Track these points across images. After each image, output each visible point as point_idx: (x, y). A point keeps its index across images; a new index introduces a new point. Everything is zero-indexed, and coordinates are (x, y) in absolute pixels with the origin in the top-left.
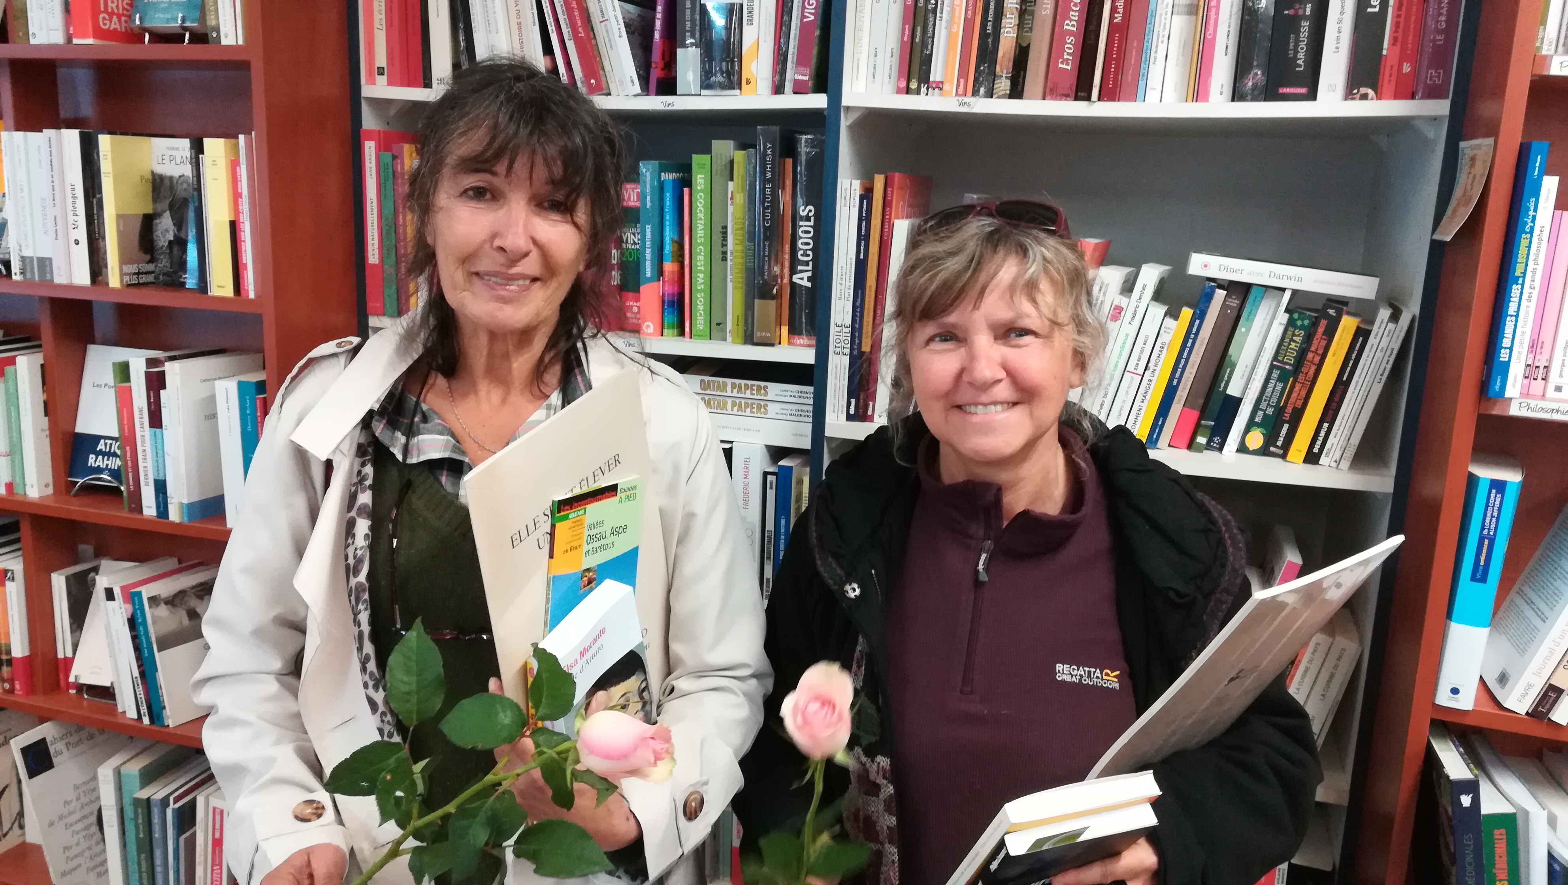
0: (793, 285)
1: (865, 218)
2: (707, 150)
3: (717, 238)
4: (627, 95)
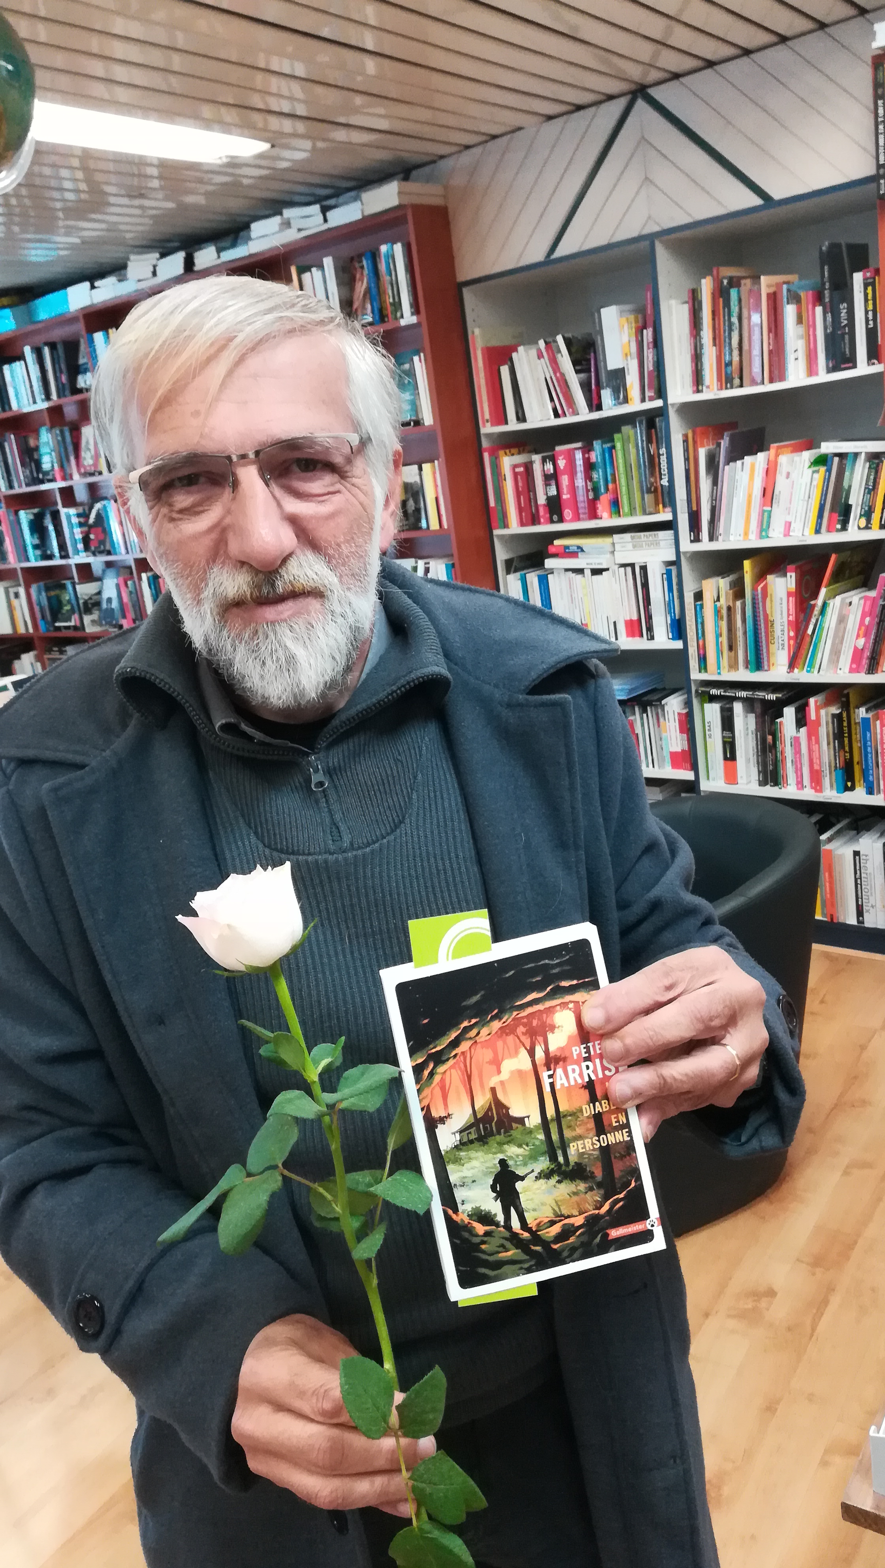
0: (662, 485)
1: (686, 450)
2: (620, 432)
3: (629, 469)
4: (585, 415)
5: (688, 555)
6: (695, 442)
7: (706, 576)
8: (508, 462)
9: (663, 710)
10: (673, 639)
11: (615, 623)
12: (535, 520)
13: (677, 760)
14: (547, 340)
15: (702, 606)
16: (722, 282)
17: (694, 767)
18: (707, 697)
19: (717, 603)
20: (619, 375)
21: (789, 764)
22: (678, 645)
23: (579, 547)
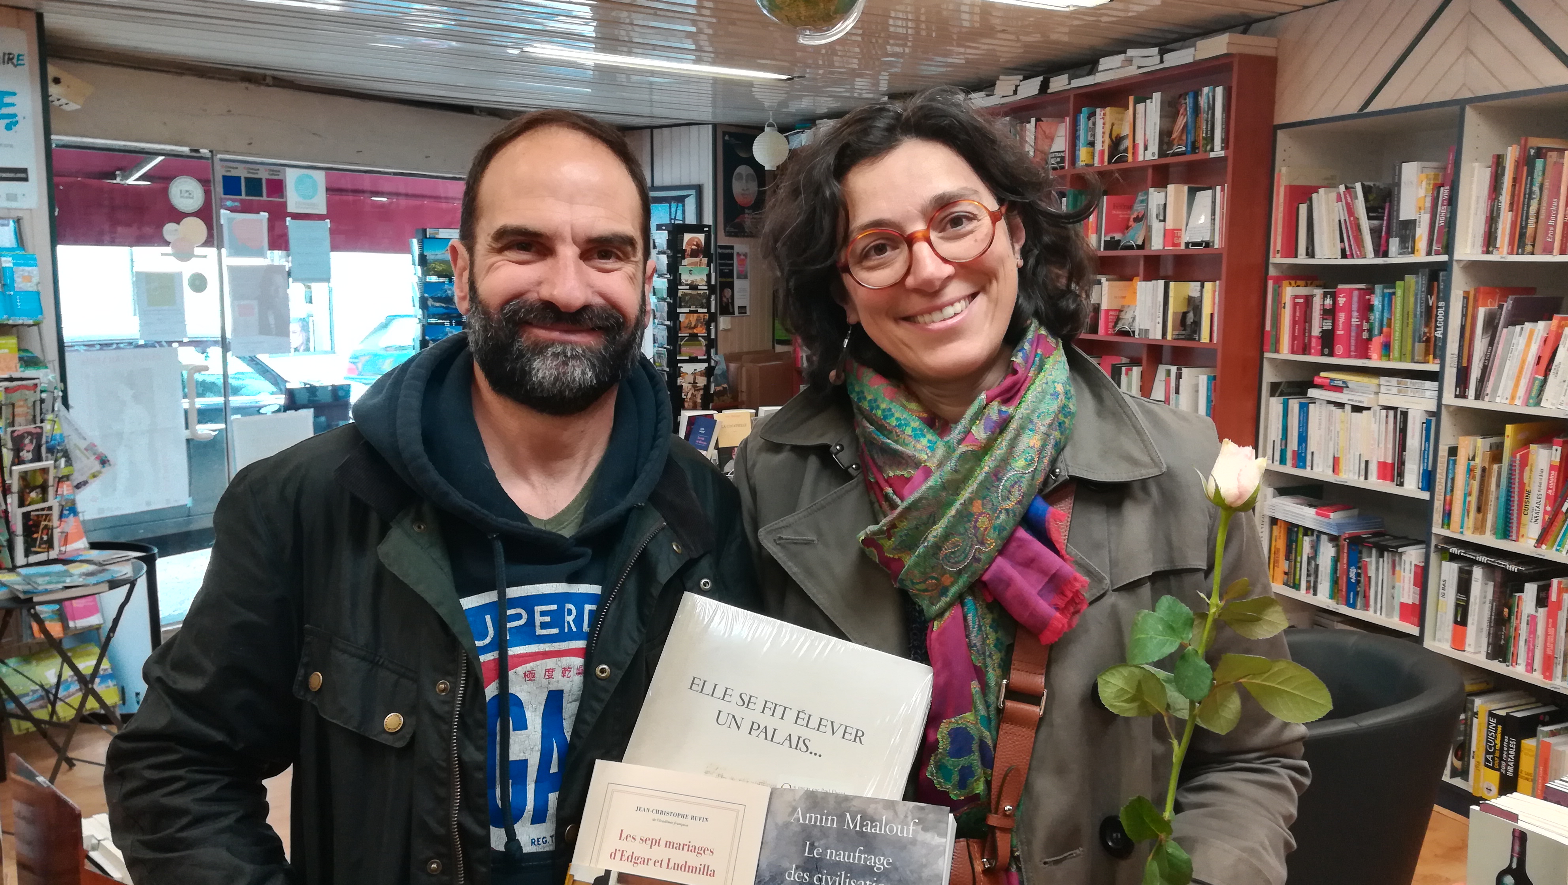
0: (1434, 337)
1: (1465, 307)
2: (1402, 279)
3: (1406, 316)
4: (1371, 259)
5: (1451, 409)
6: (1476, 300)
7: (1468, 433)
8: (1289, 292)
9: (1401, 559)
10: (1422, 489)
11: (1367, 462)
12: (1305, 349)
13: (1406, 611)
14: (1349, 185)
15: (1455, 462)
16: (1529, 152)
17: (1422, 625)
18: (1448, 555)
19: (1472, 463)
20: (1409, 226)
21: (1522, 643)
22: (1426, 496)
23: (1344, 382)
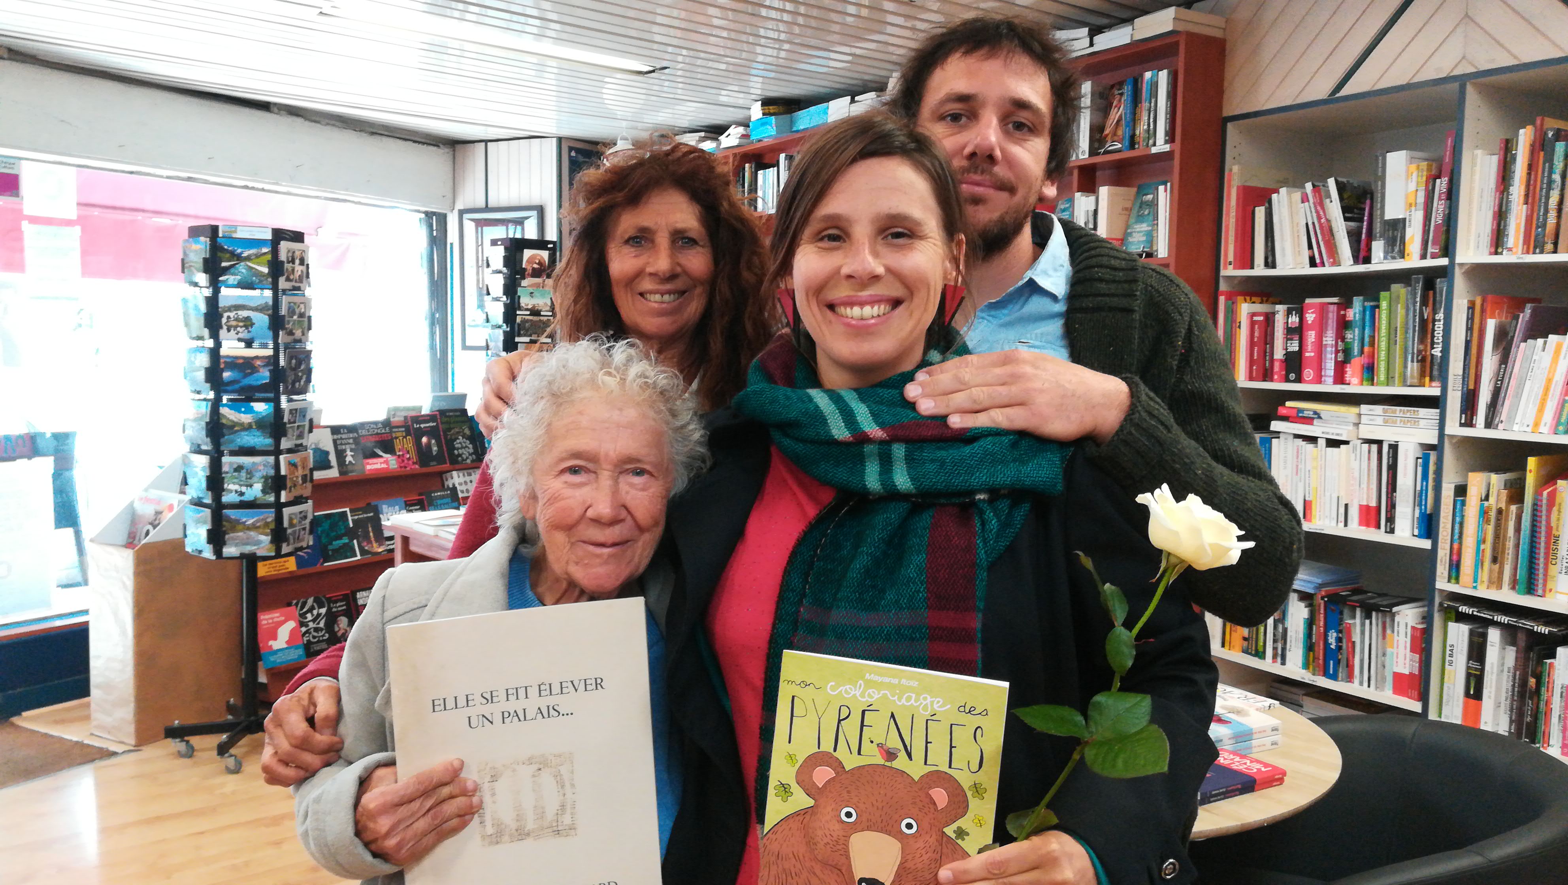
0: (1432, 355)
1: (1470, 319)
2: (1388, 289)
3: (1393, 333)
4: (1347, 266)
5: (1454, 441)
6: (1483, 311)
7: (1474, 470)
8: (1245, 309)
9: (1393, 620)
10: (1420, 536)
11: (1346, 506)
12: (1267, 376)
13: (1401, 683)
14: (1316, 184)
15: (1463, 503)
16: (1546, 134)
17: (1424, 698)
18: (1453, 615)
19: (1486, 504)
20: (1397, 226)
21: (1555, 720)
22: (1426, 544)
23: (1315, 413)
